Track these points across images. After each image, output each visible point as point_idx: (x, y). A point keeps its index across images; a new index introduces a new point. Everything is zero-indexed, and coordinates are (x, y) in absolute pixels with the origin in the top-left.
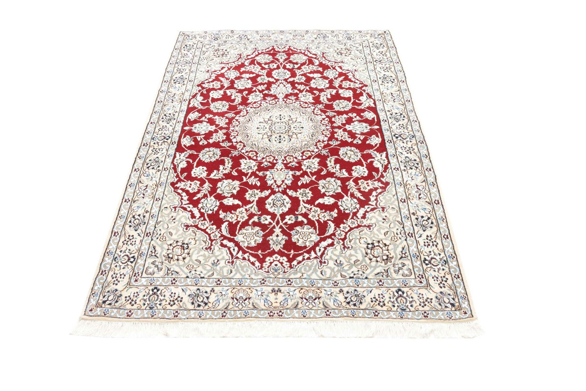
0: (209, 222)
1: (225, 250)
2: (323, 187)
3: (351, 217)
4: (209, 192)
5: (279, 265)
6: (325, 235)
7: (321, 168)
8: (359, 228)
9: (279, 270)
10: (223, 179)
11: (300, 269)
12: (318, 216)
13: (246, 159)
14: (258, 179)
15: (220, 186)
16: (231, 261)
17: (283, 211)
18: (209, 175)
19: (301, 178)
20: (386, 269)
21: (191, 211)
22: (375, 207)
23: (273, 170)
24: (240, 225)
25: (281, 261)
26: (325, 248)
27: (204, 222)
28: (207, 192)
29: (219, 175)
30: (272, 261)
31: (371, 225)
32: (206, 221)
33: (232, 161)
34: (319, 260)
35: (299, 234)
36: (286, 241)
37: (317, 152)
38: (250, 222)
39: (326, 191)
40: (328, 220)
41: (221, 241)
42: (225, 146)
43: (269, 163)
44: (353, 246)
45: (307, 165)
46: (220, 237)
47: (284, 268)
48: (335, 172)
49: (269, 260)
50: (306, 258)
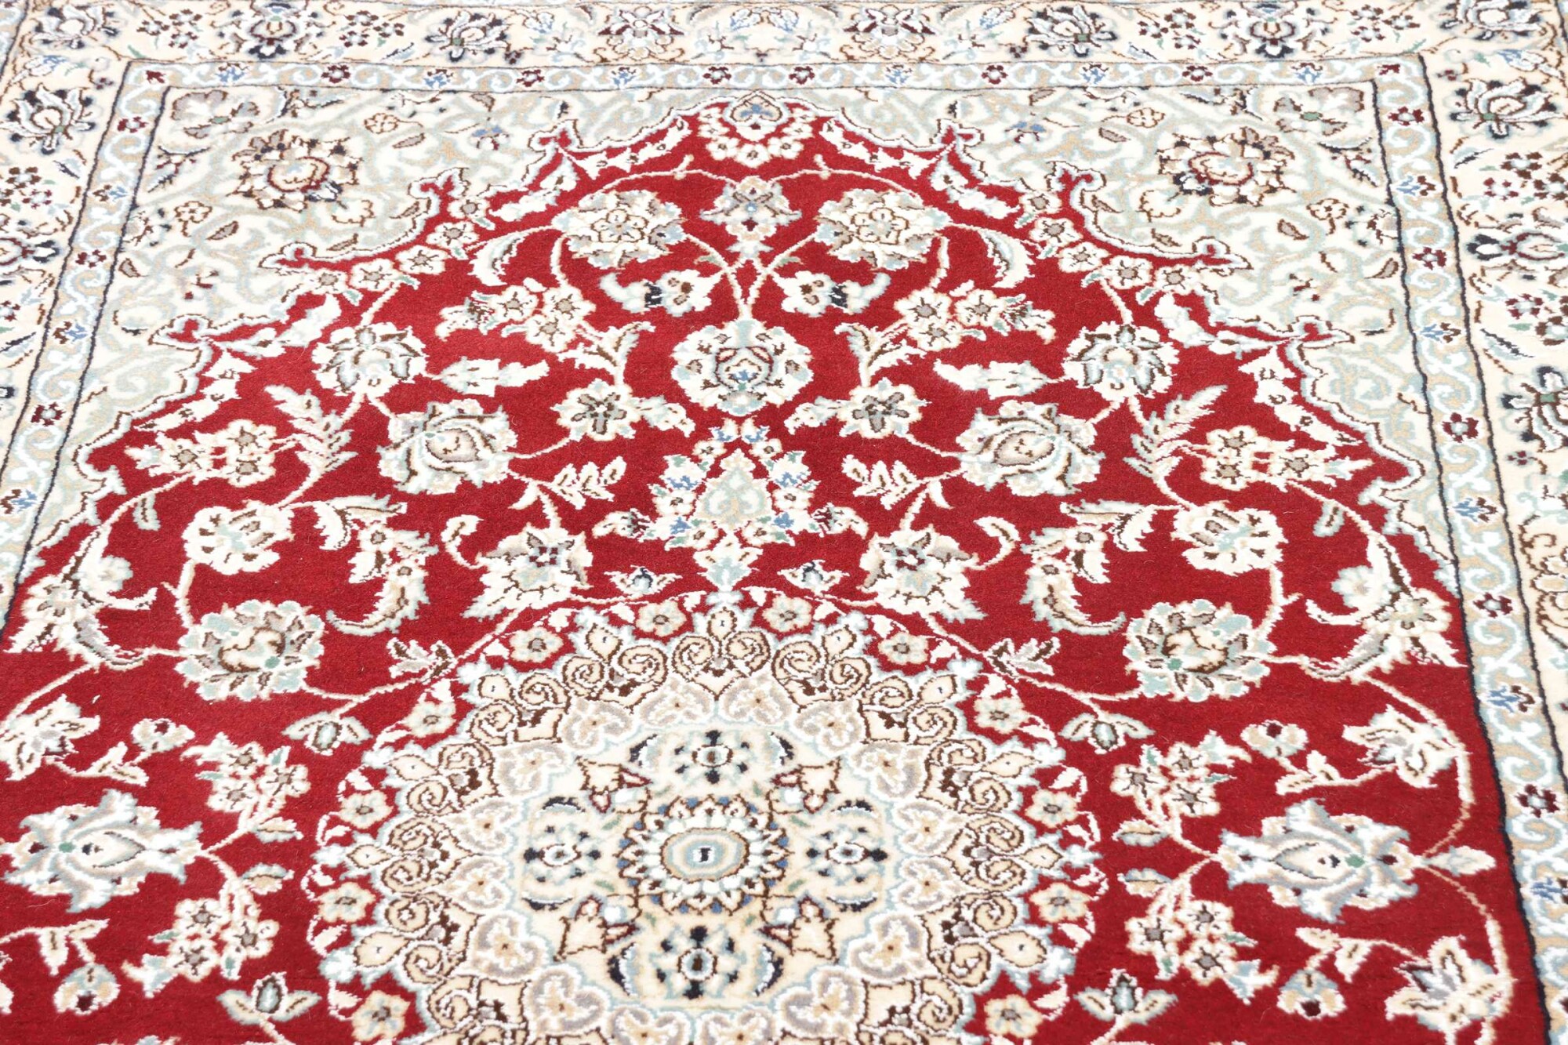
0: (1104, 283)
1: (995, 177)
2: (487, 440)
3: (377, 306)
4: (1139, 429)
5: (744, 130)
6: (526, 233)
7: (472, 561)
8: (349, 257)
9: (744, 114)
10: (1070, 499)
11: (655, 113)
12: (541, 304)
13: (939, 617)
14: (858, 492)
15: (1078, 457)
16: (960, 143)
17: (718, 332)
18: (1163, 523)
19: (609, 496)
20: (288, 118)
21: (1213, 331)
22: (222, 345)
23: (768, 539)
24: (934, 274)
25: (735, 141)
26: (535, 187)
27: (1129, 284)
28: (1148, 426)
29: (1100, 521)
30: (773, 141)
31: (285, 269)
32: (1119, 286)
33: (1028, 610)
34: (573, 148)
35: (647, 231)
36: (710, 206)
37: (474, 659)
38: (882, 283)
39: (481, 419)
40: (497, 290)
41: (1021, 212)
42: (1103, 716)
43: (798, 582)
44: (402, 194)
45: (555, 569)
46: (1031, 226)
47: (721, 120)
48: (389, 532)
49: (785, 147)
50: (628, 153)
